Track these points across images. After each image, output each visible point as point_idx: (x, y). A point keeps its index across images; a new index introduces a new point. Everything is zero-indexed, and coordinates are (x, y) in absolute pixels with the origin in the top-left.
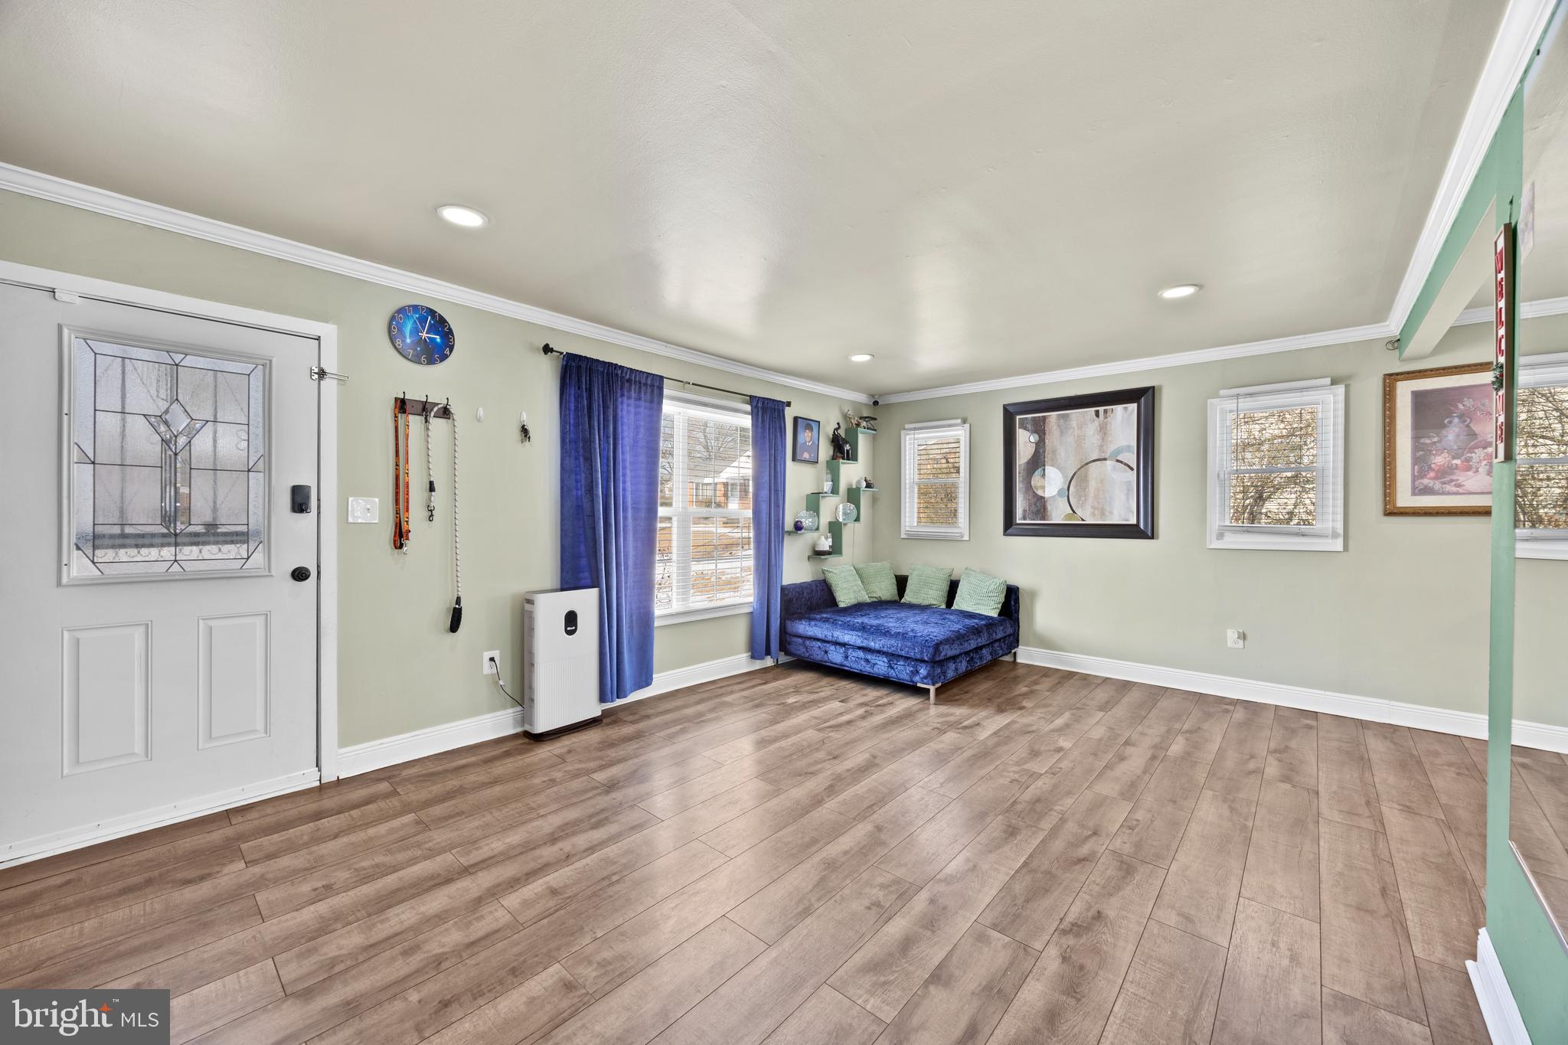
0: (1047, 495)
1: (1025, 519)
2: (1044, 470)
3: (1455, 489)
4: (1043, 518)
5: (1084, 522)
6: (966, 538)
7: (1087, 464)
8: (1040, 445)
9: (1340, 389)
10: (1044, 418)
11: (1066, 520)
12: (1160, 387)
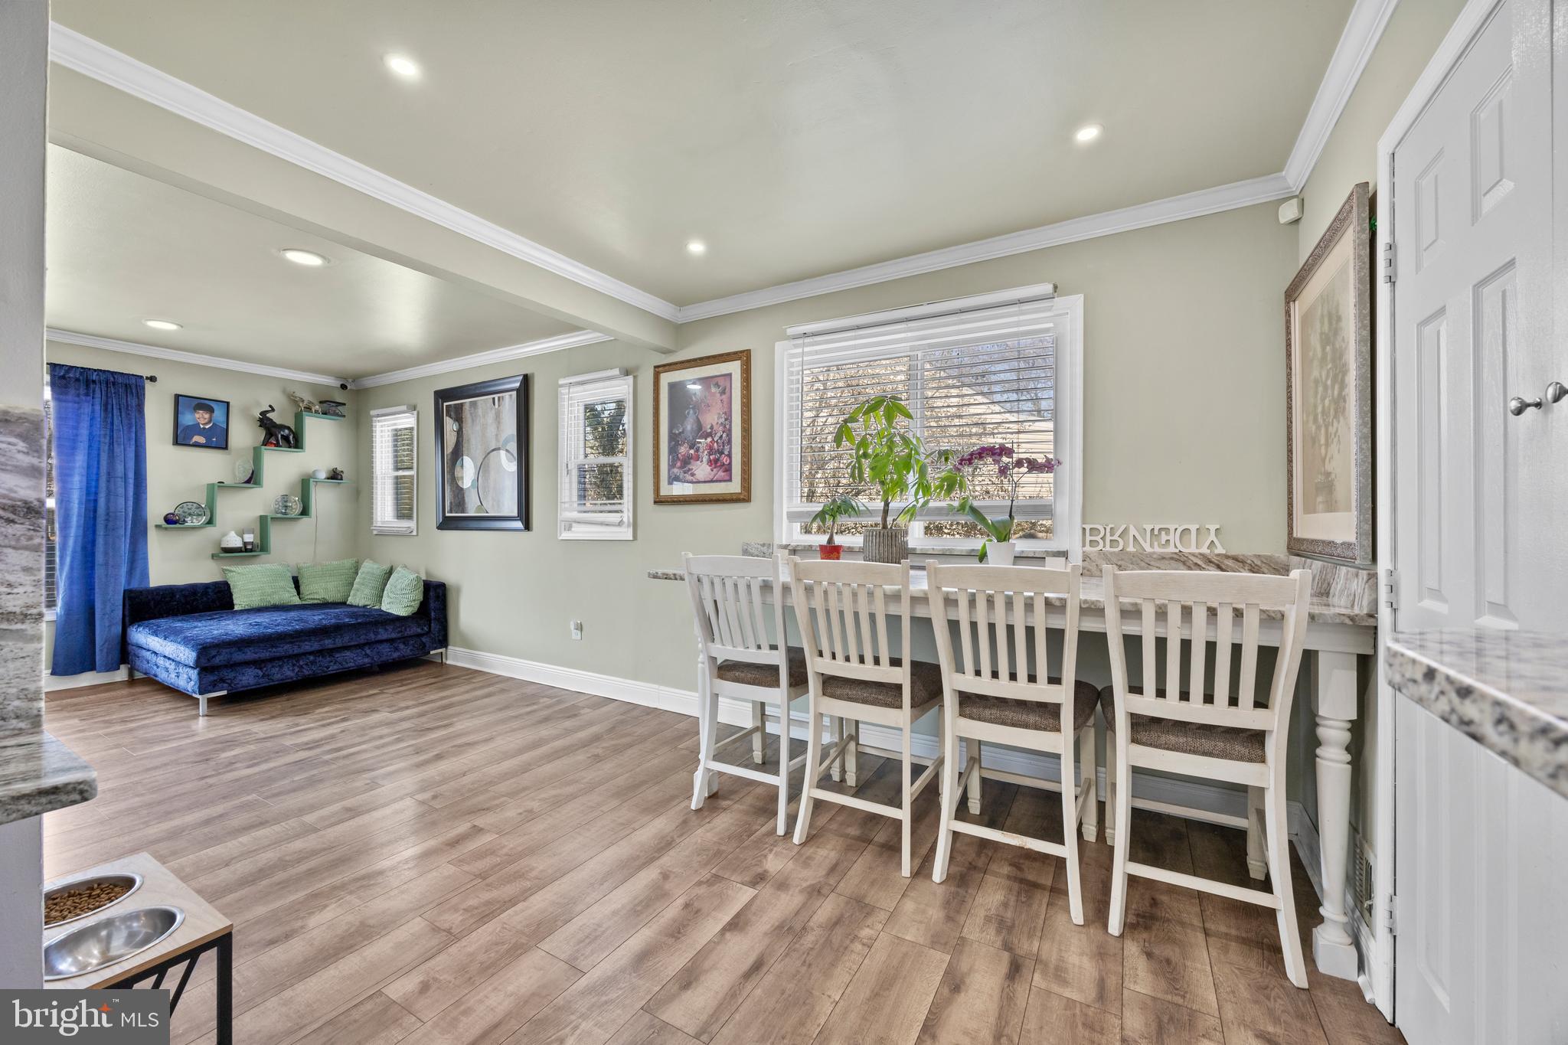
0: (465, 487)
1: (451, 512)
2: (462, 459)
3: (691, 478)
4: (463, 512)
5: (487, 514)
6: (415, 533)
7: (489, 454)
8: (460, 433)
9: (630, 379)
10: (462, 404)
11: (478, 513)
12: (533, 374)
